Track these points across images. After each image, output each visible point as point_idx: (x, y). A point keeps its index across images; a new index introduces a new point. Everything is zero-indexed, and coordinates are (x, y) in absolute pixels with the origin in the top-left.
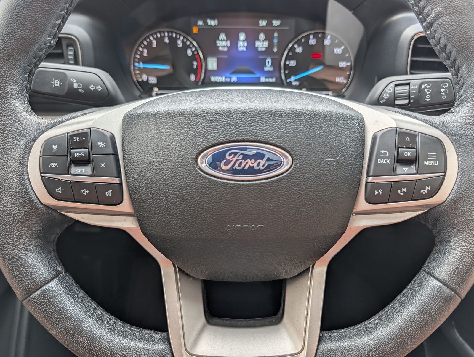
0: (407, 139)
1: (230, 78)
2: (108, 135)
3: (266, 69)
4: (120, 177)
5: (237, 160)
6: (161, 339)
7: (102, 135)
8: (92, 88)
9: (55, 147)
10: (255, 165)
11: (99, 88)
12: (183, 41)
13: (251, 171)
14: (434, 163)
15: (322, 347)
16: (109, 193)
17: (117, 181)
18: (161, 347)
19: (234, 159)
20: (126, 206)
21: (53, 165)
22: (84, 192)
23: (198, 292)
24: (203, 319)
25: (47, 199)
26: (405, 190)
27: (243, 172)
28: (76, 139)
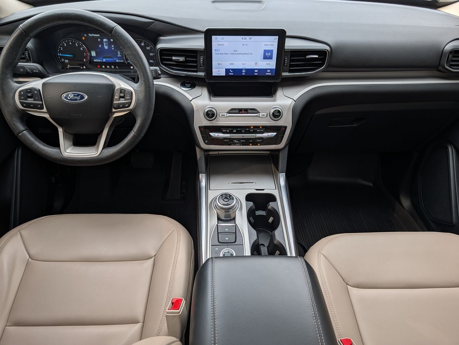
0: (123, 91)
1: (103, 60)
2: (38, 89)
3: (118, 56)
4: (42, 101)
5: (72, 97)
6: (58, 149)
7: (36, 90)
8: (34, 71)
9: (22, 93)
10: (77, 98)
11: (37, 71)
12: (78, 44)
13: (76, 100)
14: (129, 98)
15: (103, 150)
16: (39, 106)
17: (41, 102)
18: (58, 150)
19: (71, 96)
20: (45, 110)
21: (22, 98)
22: (32, 106)
23: (71, 137)
24: (72, 143)
25: (21, 107)
26: (122, 105)
27: (74, 100)
28: (28, 91)
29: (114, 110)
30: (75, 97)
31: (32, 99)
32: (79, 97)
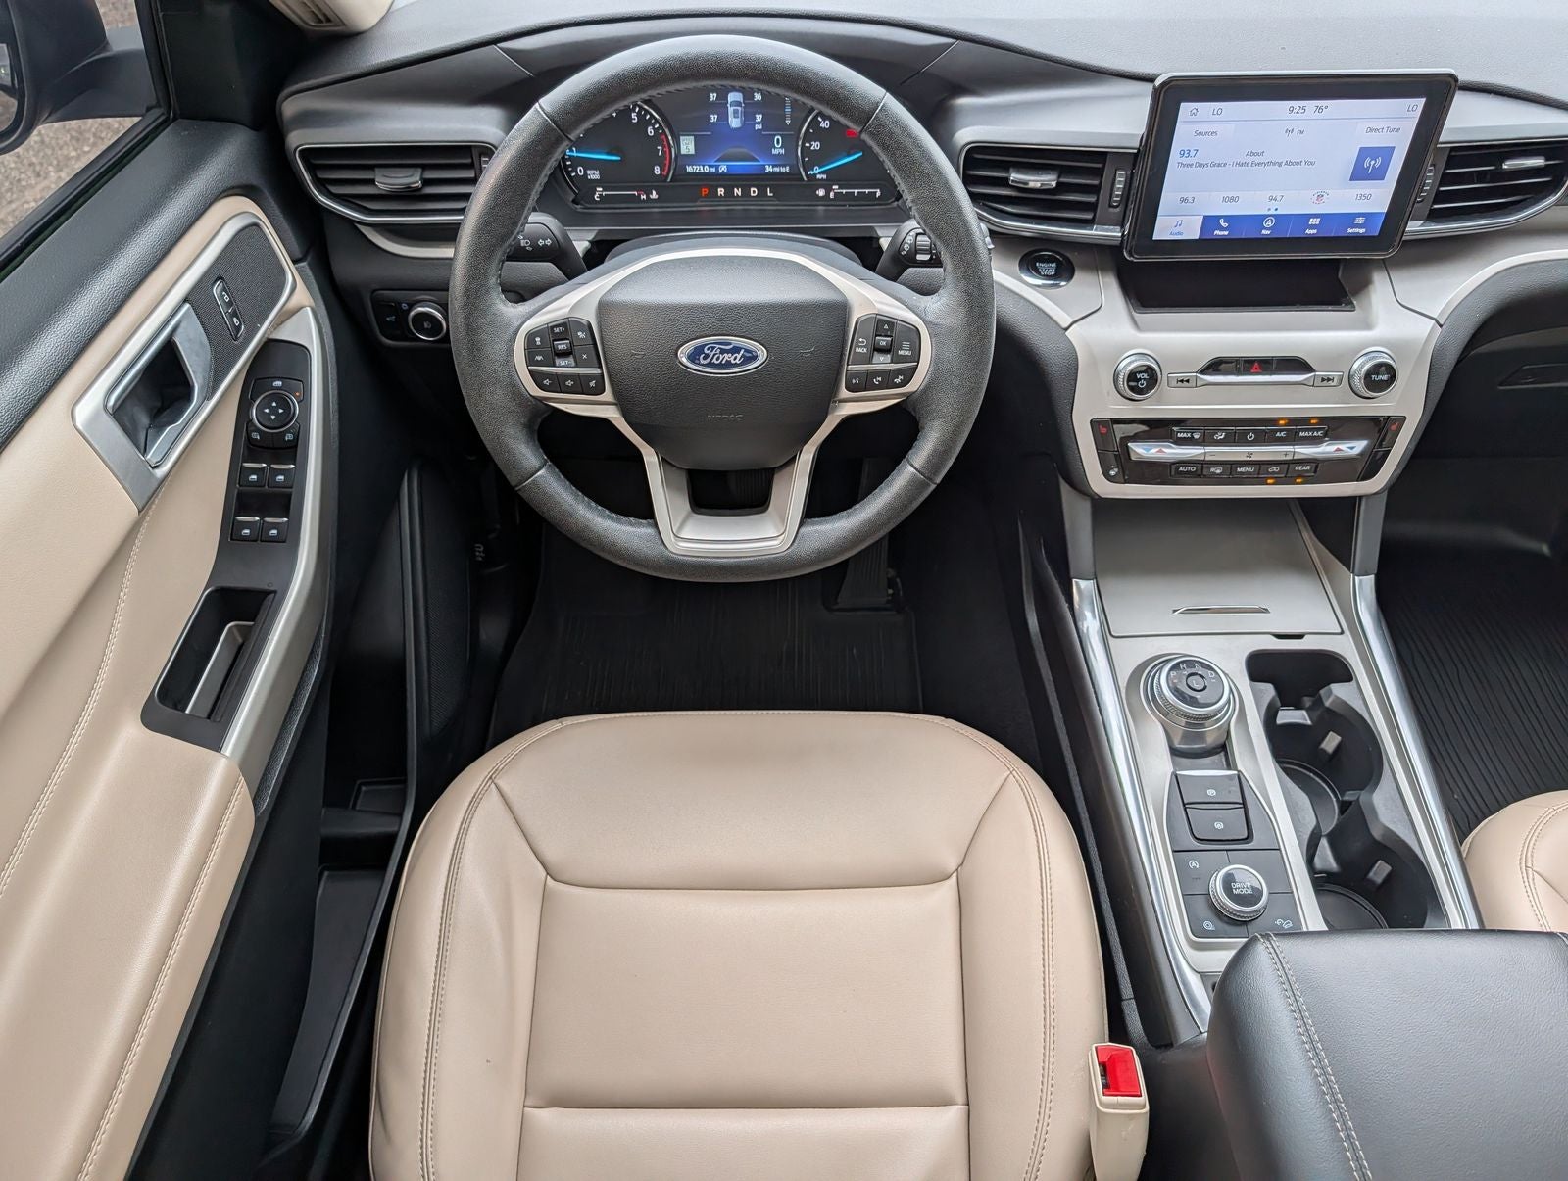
0: (886, 327)
1: (717, 167)
2: (585, 323)
3: (775, 152)
4: (600, 367)
5: (715, 355)
6: (649, 525)
7: (579, 325)
8: (541, 243)
9: (538, 339)
10: (732, 359)
11: (548, 242)
12: (639, 114)
13: (729, 364)
14: (907, 353)
15: (803, 530)
16: (592, 384)
17: (595, 371)
18: (650, 531)
19: (712, 354)
20: (608, 395)
21: (539, 358)
22: (570, 383)
23: (682, 480)
24: (687, 506)
25: (534, 390)
26: (880, 379)
27: (720, 365)
28: (557, 330)
29: (844, 393)
30: (727, 356)
31: (571, 360)
32: (739, 356)
